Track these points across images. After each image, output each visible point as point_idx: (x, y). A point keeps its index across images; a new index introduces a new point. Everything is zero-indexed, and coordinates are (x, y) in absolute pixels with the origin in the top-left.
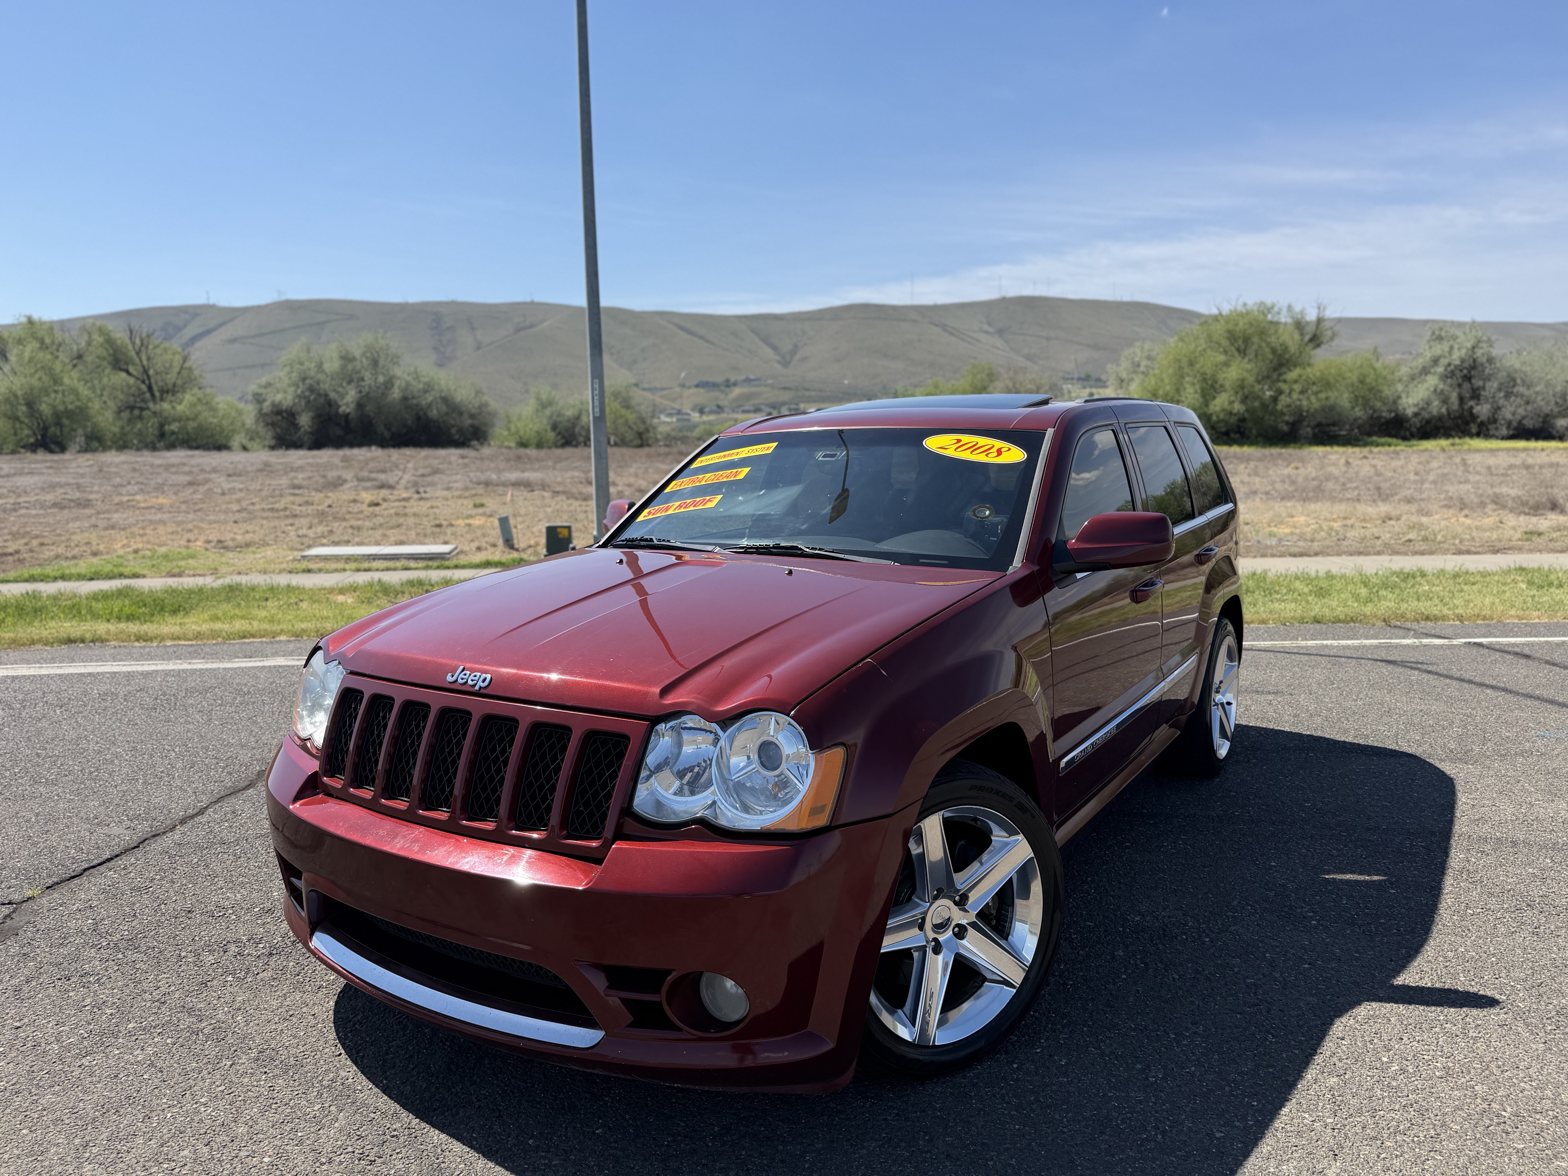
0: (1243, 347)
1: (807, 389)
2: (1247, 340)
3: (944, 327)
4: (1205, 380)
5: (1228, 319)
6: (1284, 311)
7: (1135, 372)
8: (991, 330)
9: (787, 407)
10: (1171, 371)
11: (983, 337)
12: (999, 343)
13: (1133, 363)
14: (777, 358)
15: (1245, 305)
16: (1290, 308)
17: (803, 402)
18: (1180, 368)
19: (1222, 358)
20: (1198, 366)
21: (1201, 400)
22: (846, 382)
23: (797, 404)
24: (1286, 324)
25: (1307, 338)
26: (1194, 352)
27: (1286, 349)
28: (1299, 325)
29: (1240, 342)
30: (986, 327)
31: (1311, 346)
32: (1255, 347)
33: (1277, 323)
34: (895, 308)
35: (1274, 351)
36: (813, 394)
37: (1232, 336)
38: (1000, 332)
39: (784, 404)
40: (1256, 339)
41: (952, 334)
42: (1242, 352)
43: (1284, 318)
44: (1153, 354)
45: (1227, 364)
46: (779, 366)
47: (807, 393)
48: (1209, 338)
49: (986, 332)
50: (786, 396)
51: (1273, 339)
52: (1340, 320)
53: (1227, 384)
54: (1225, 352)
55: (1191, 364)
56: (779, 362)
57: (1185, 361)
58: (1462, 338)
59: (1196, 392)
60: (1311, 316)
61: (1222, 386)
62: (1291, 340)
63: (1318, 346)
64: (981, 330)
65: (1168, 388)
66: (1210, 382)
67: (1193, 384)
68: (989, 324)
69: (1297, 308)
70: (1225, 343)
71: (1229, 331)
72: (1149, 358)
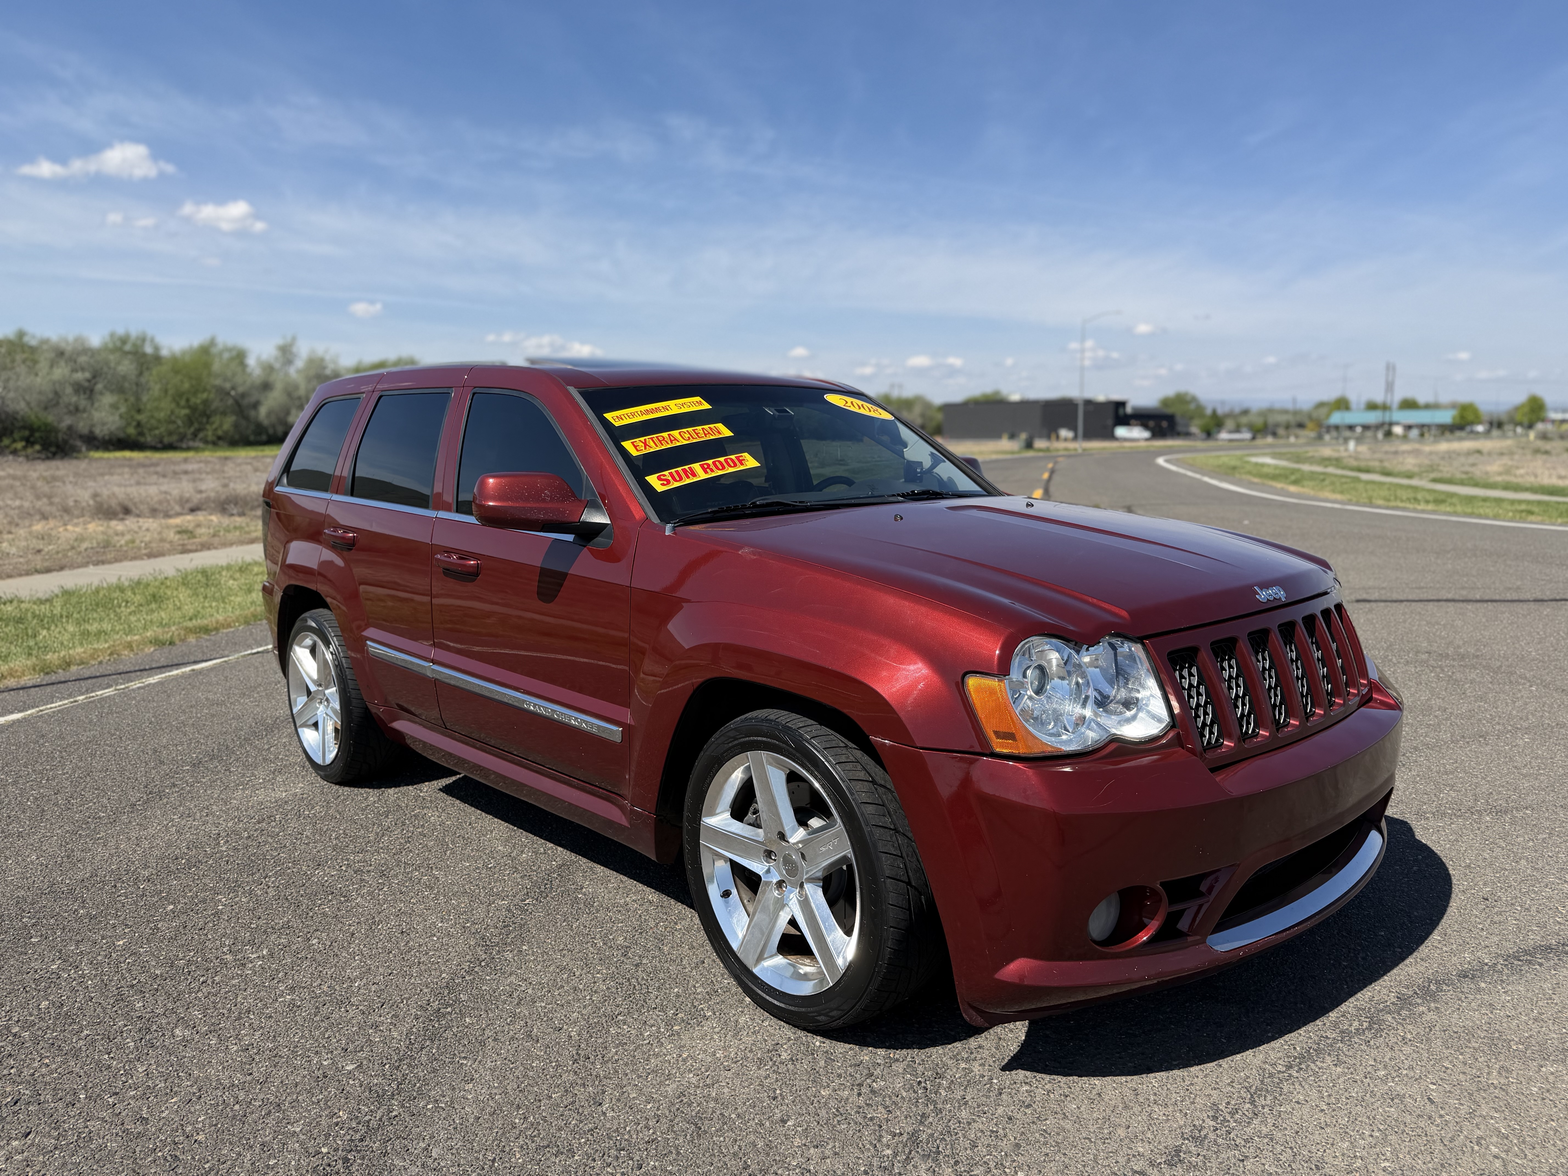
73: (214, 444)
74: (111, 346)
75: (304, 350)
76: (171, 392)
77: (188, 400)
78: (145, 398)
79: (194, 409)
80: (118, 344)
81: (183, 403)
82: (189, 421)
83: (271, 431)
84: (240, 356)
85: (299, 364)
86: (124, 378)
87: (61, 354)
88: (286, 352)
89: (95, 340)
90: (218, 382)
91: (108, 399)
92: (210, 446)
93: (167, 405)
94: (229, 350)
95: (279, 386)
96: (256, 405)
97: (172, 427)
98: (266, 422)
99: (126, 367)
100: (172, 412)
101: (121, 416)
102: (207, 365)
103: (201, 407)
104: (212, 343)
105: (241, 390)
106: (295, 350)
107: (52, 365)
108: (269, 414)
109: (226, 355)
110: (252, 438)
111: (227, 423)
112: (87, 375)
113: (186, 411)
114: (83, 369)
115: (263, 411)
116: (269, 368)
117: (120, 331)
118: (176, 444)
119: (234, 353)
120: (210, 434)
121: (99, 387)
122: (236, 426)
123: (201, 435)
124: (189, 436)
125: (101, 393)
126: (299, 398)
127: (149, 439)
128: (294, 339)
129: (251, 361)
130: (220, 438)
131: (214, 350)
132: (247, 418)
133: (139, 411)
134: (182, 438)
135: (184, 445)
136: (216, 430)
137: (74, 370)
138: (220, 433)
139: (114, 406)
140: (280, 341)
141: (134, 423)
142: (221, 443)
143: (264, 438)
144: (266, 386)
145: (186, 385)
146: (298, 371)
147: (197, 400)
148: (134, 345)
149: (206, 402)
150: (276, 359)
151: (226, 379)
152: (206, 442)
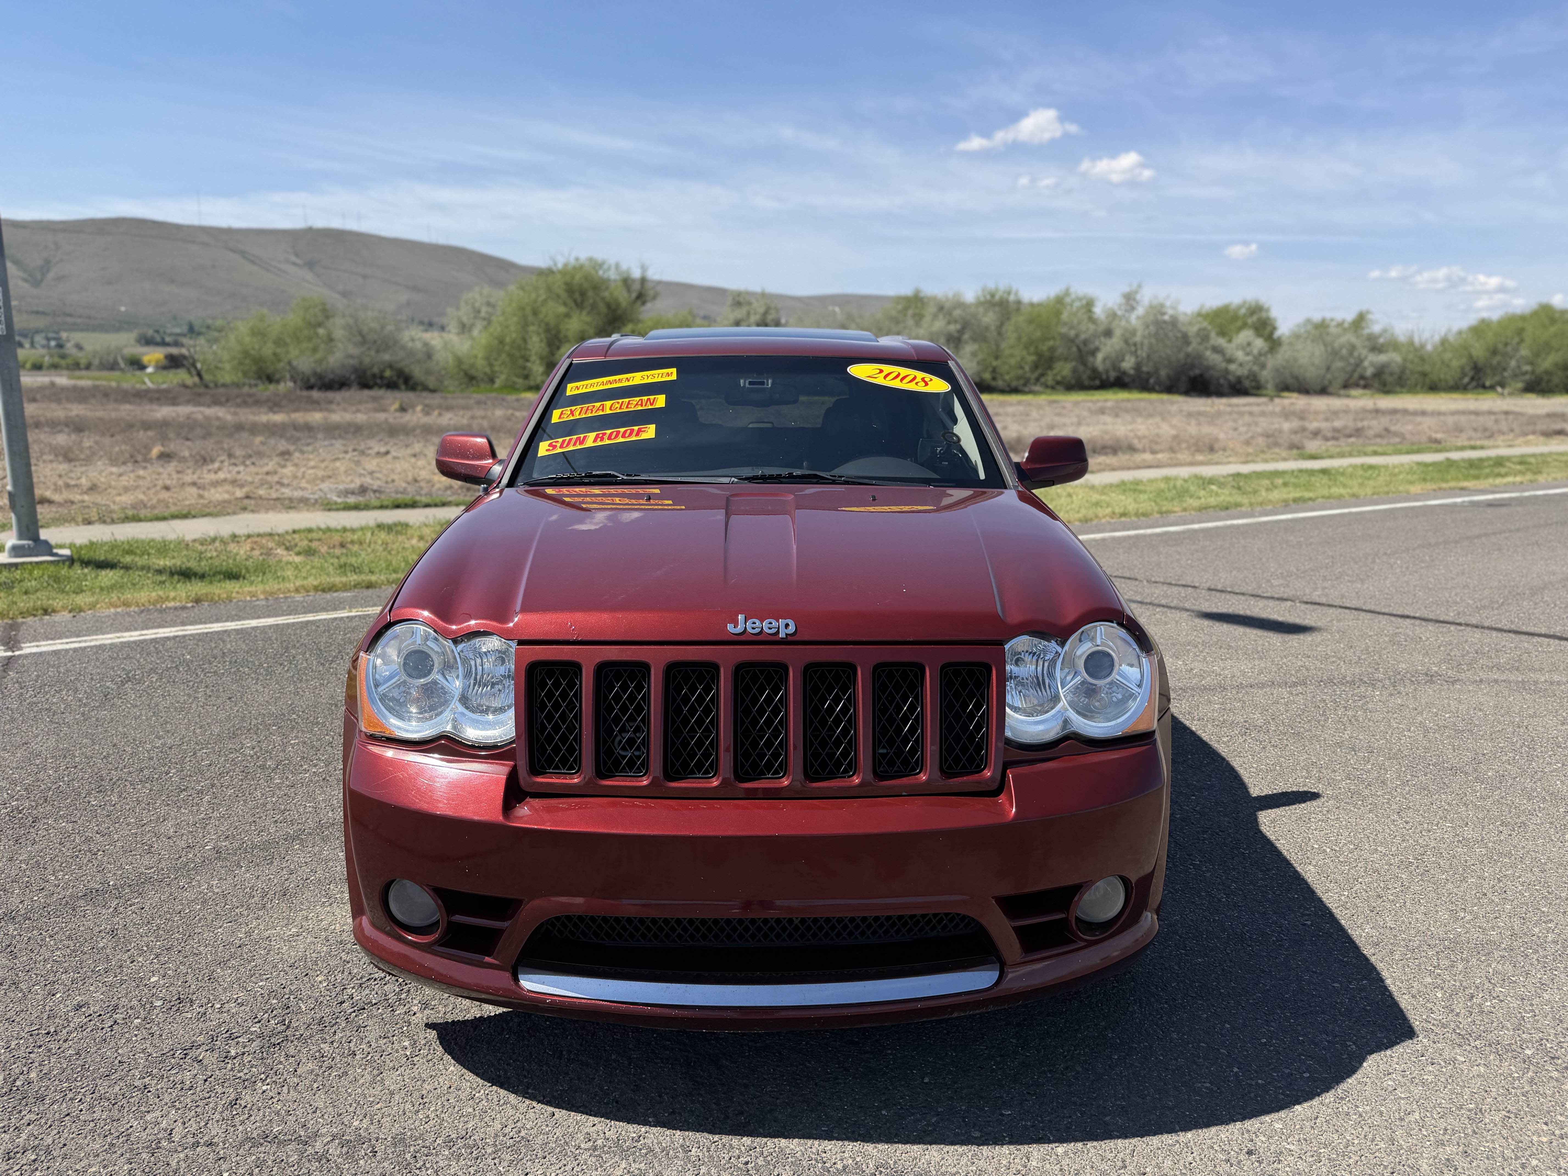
0: (579, 300)
1: (70, 315)
2: (583, 294)
3: (243, 254)
4: (548, 330)
5: (564, 272)
6: (613, 269)
7: (475, 318)
8: (299, 261)
9: (43, 335)
10: (515, 319)
11: (292, 269)
12: (309, 276)
13: (474, 308)
14: (24, 275)
15: (577, 259)
16: (617, 266)
17: (65, 330)
18: (525, 317)
19: (562, 309)
20: (541, 316)
21: (547, 349)
22: (123, 309)
23: (57, 333)
24: (615, 281)
25: (634, 295)
26: (535, 301)
27: (618, 305)
28: (627, 282)
29: (577, 296)
30: (293, 258)
31: (639, 303)
32: (591, 301)
33: (608, 280)
34: (178, 227)
35: (608, 306)
36: (79, 320)
37: (570, 289)
38: (310, 265)
39: (37, 331)
40: (590, 293)
41: (253, 262)
42: (580, 305)
43: (612, 275)
44: (493, 300)
45: (567, 315)
46: (26, 285)
47: (70, 320)
48: (549, 289)
49: (294, 264)
50: (41, 322)
51: (606, 294)
52: (659, 283)
53: (571, 335)
54: (565, 304)
55: (535, 313)
56: (26, 280)
57: (528, 310)
58: (755, 305)
59: (541, 341)
60: (636, 274)
61: (566, 336)
62: (623, 297)
63: (644, 303)
64: (287, 261)
65: (514, 335)
66: (554, 332)
67: (538, 334)
68: (296, 255)
69: (624, 266)
70: (564, 295)
71: (566, 284)
72: (489, 304)
73: (1053, 388)
74: (982, 299)
75: (1147, 296)
76: (1024, 340)
77: (1036, 347)
78: (1003, 345)
79: (1040, 356)
80: (988, 297)
81: (1032, 349)
82: (1036, 366)
83: (1104, 377)
84: (1089, 305)
85: (1140, 311)
86: (987, 328)
87: (941, 308)
88: (1130, 299)
89: (970, 295)
90: (1064, 330)
91: (969, 348)
92: (1049, 391)
93: (1019, 352)
94: (1080, 299)
95: (1118, 332)
96: (1094, 352)
97: (1020, 372)
98: (1101, 367)
99: (989, 319)
100: (1023, 359)
101: (978, 363)
102: (1058, 313)
103: (1047, 354)
104: (1067, 293)
105: (1083, 337)
106: (1138, 297)
107: (935, 317)
108: (1104, 360)
109: (1077, 304)
110: (1086, 383)
111: (1064, 369)
112: (958, 326)
113: (1033, 358)
114: (955, 322)
115: (1100, 356)
116: (1113, 315)
117: (991, 286)
118: (1021, 388)
119: (1084, 302)
120: (1049, 379)
121: (966, 336)
122: (1074, 371)
123: (1043, 380)
124: (1032, 381)
125: (966, 342)
126: (1135, 344)
127: (1000, 383)
128: (1140, 286)
129: (1098, 310)
130: (1058, 383)
131: (1068, 300)
132: (1084, 364)
133: (997, 358)
134: (1027, 382)
135: (1027, 389)
136: (1055, 375)
137: (949, 323)
138: (1059, 378)
139: (974, 354)
140: (1126, 289)
141: (990, 369)
142: (1058, 387)
143: (1097, 382)
144: (1108, 333)
145: (1038, 334)
146: (1138, 318)
147: (1044, 347)
148: (1001, 298)
149: (1052, 349)
150: (1120, 305)
151: (1072, 328)
152: (1047, 386)
